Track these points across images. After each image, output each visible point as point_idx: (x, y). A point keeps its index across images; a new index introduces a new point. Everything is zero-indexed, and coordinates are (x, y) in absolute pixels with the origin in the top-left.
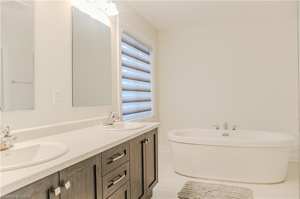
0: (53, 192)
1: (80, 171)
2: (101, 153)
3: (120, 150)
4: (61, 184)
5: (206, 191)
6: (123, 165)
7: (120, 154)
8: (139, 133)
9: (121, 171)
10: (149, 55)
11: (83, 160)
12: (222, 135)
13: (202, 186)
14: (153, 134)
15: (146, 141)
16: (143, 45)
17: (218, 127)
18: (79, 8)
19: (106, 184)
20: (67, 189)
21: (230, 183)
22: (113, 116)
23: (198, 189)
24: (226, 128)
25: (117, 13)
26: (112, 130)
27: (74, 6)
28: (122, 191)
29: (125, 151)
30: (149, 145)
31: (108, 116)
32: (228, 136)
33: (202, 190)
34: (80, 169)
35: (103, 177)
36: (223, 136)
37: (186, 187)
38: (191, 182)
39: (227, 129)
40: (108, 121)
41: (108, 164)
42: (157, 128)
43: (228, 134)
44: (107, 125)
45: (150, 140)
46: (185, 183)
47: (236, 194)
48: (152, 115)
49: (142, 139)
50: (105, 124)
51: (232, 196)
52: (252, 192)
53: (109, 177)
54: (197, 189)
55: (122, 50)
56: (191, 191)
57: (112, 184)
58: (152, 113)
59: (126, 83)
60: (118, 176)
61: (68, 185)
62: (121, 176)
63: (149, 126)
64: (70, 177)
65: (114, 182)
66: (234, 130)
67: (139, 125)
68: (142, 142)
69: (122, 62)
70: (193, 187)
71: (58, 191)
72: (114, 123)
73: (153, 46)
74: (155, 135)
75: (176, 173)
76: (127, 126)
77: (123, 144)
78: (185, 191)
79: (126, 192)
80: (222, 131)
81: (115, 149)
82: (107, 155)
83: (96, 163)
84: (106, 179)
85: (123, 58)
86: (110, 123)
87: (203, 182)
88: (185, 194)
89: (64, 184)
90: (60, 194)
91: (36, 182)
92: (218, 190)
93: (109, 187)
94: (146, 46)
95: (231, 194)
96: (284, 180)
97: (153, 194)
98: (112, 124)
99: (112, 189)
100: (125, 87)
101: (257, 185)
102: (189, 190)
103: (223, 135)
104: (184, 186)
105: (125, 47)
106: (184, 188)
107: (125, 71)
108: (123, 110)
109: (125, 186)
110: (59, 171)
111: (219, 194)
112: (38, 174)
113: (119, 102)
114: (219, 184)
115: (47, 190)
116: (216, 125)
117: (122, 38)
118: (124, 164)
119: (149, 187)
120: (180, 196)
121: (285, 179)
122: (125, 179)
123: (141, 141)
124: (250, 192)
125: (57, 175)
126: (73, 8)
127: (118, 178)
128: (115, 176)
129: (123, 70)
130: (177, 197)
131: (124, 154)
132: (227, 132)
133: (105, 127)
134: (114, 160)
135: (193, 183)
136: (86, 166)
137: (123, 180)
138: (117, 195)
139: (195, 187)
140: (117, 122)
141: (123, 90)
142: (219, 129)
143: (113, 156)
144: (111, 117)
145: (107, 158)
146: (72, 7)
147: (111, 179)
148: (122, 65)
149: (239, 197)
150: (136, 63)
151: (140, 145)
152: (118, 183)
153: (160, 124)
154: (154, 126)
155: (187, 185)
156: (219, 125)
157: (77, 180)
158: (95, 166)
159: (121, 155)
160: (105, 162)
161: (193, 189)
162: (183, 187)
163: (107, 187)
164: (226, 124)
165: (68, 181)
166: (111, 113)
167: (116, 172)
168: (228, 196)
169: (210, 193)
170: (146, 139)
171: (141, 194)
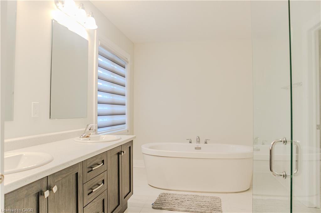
0: (42, 195)
1: (65, 178)
2: (83, 161)
3: (99, 160)
4: (49, 188)
5: (179, 201)
6: (101, 175)
7: (99, 163)
8: (116, 144)
9: (99, 181)
10: (125, 68)
11: (68, 167)
12: (194, 148)
13: (175, 197)
14: (129, 146)
15: (122, 153)
16: (119, 58)
17: (191, 141)
18: (57, 21)
19: (86, 192)
20: (54, 192)
21: (201, 193)
22: (89, 129)
23: (172, 200)
24: (198, 142)
25: (96, 27)
26: (89, 141)
27: (54, 19)
28: (100, 200)
29: (103, 161)
30: (124, 157)
31: (85, 129)
32: (200, 149)
33: (175, 200)
34: (64, 176)
35: (84, 185)
36: (196, 150)
37: (159, 198)
38: (165, 193)
39: (200, 143)
40: (84, 134)
41: (88, 172)
42: (132, 140)
43: (201, 148)
44: (84, 137)
45: (126, 152)
46: (159, 195)
47: (206, 202)
48: (126, 129)
49: (119, 150)
50: (82, 137)
51: (203, 205)
52: (221, 200)
53: (89, 185)
54: (170, 200)
55: (98, 63)
56: (165, 202)
57: (92, 192)
58: (126, 127)
59: (102, 96)
60: (96, 185)
61: (55, 189)
62: (99, 185)
63: (125, 139)
64: (56, 182)
65: (93, 189)
66: (206, 144)
67: (115, 137)
68: (119, 154)
69: (98, 75)
70: (166, 198)
71: (47, 193)
72: (90, 135)
73: (129, 60)
74: (130, 147)
75: (150, 186)
76: (104, 139)
77: (101, 155)
78: (159, 202)
79: (104, 200)
80: (195, 144)
81: (94, 159)
82: (88, 164)
83: (78, 171)
84: (86, 187)
85: (99, 71)
86: (86, 136)
87: (176, 193)
88: (159, 205)
89: (51, 188)
90: (48, 197)
91: (28, 185)
92: (189, 200)
93: (88, 194)
94: (122, 59)
95: (202, 203)
96: (249, 189)
97: (128, 207)
98: (88, 137)
99: (92, 197)
100: (101, 101)
101: (226, 194)
102: (162, 201)
103: (196, 148)
104: (158, 198)
105: (102, 60)
106: (158, 199)
107: (101, 84)
108: (98, 123)
109: (103, 195)
110: (47, 176)
111: (191, 204)
112: (29, 178)
113: (94, 114)
114: (191, 194)
115: (37, 193)
116: (189, 139)
117: (99, 51)
118: (103, 173)
119: (124, 198)
120: (154, 206)
121: (250, 187)
122: (103, 187)
123: (117, 152)
124: (218, 200)
125: (46, 180)
126: (54, 21)
127: (96, 186)
128: (94, 184)
129: (99, 83)
130: (151, 207)
131: (102, 164)
132: (199, 145)
133: (81, 139)
134: (93, 169)
135: (166, 195)
136: (70, 173)
137: (101, 189)
138: (96, 203)
139: (168, 198)
140: (93, 134)
141: (98, 103)
142: (192, 142)
143: (92, 166)
144: (88, 130)
145: (88, 167)
146: (52, 20)
147: (90, 187)
148: (98, 78)
149: (209, 205)
150: (112, 76)
151: (117, 156)
152: (97, 191)
153: (135, 137)
154: (130, 139)
155: (161, 196)
156: (192, 139)
157: (62, 186)
158: (77, 174)
159: (99, 165)
160: (86, 170)
161: (166, 200)
162: (156, 198)
163: (87, 194)
164: (199, 138)
165: (54, 186)
166: (88, 125)
167: (95, 181)
168: (199, 204)
169: (182, 203)
170: (122, 151)
171: (117, 204)
